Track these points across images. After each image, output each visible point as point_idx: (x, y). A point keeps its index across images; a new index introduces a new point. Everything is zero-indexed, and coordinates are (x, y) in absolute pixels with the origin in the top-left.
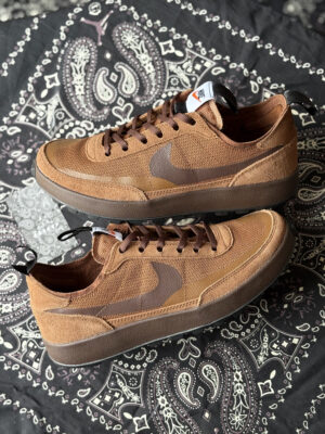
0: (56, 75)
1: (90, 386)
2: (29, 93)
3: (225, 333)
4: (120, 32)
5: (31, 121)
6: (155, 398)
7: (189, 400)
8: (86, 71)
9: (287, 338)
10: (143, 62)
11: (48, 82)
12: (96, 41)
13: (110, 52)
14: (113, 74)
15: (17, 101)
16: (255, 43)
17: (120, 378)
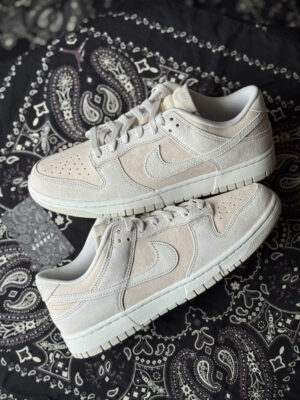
0: (44, 104)
1: (118, 386)
2: (22, 124)
3: (234, 319)
4: (97, 57)
5: (27, 149)
6: (179, 388)
7: (210, 385)
8: (71, 96)
9: (289, 316)
10: (122, 82)
11: (38, 111)
12: (76, 68)
13: (91, 76)
14: (96, 96)
15: (12, 133)
16: (222, 52)
17: (144, 374)
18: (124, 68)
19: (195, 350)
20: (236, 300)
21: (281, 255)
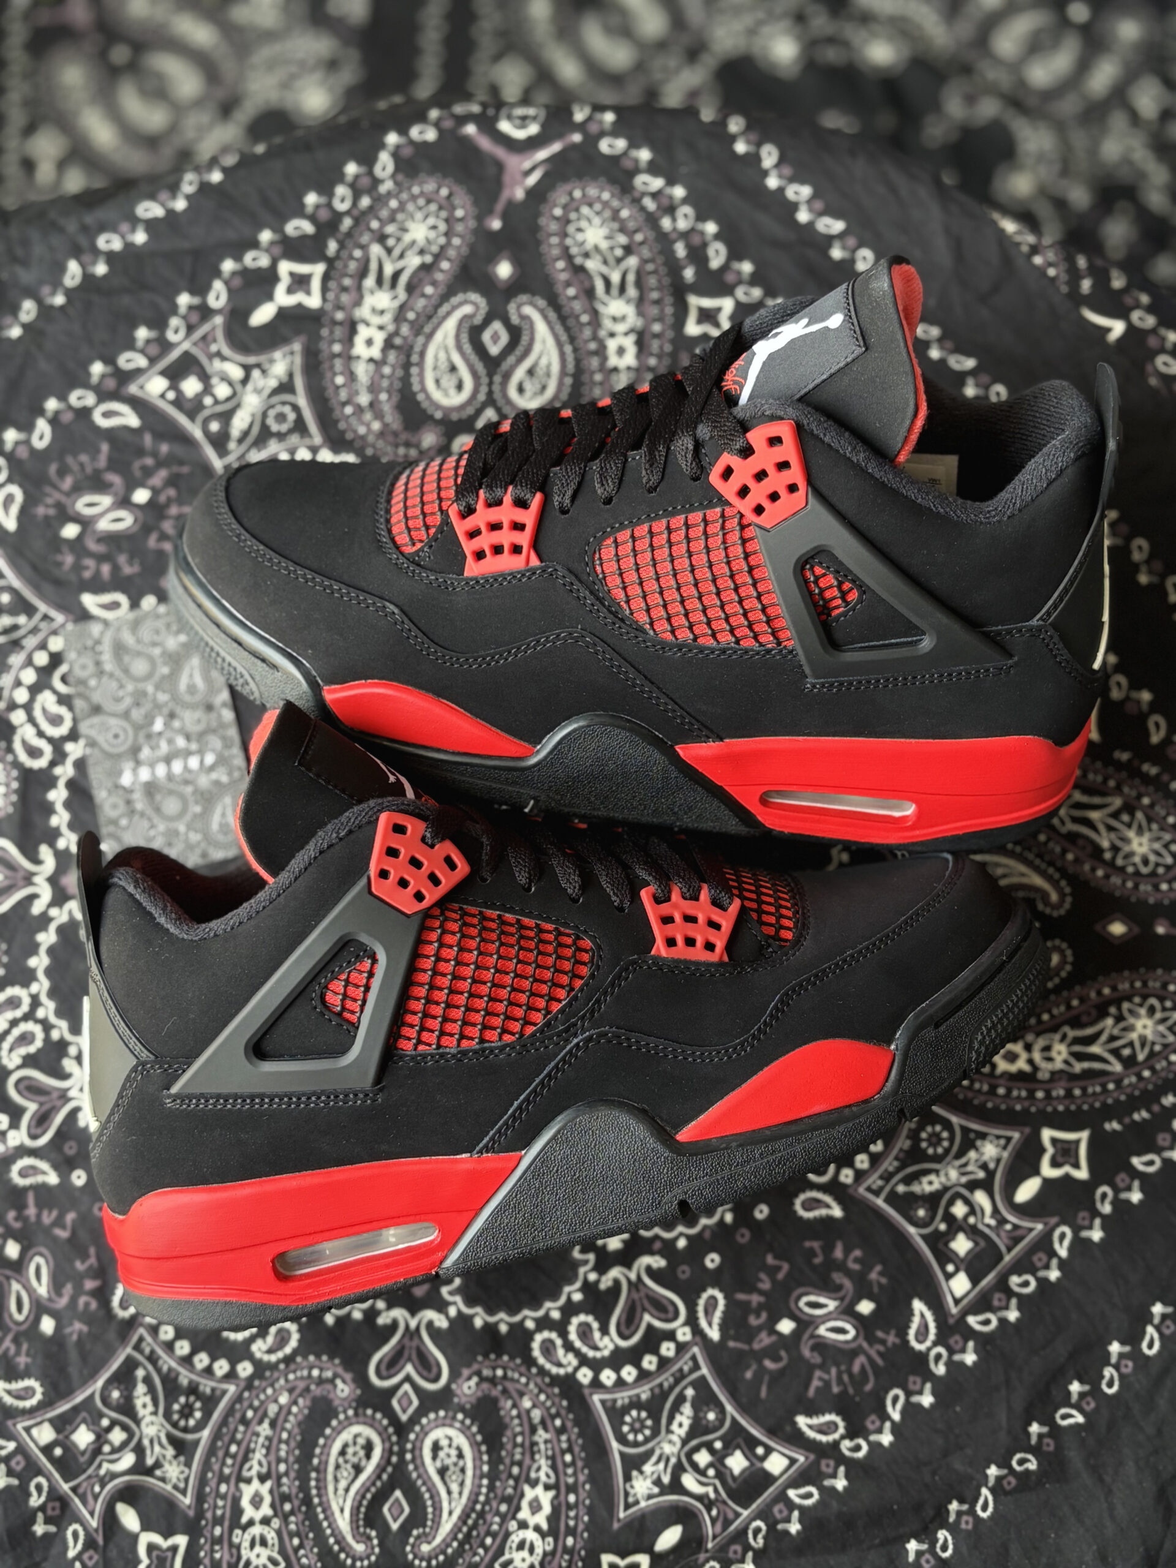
0: (318, 270)
2: (208, 313)
3: (548, 1348)
4: (571, 206)
5: (179, 402)
7: (345, 1526)
8: (411, 288)
9: (750, 1444)
10: (609, 326)
11: (285, 282)
12: (484, 210)
13: (516, 262)
14: (497, 326)
15: (159, 323)
17: (147, 1380)
19: (362, 1379)
20: (588, 1288)
21: (837, 1212)
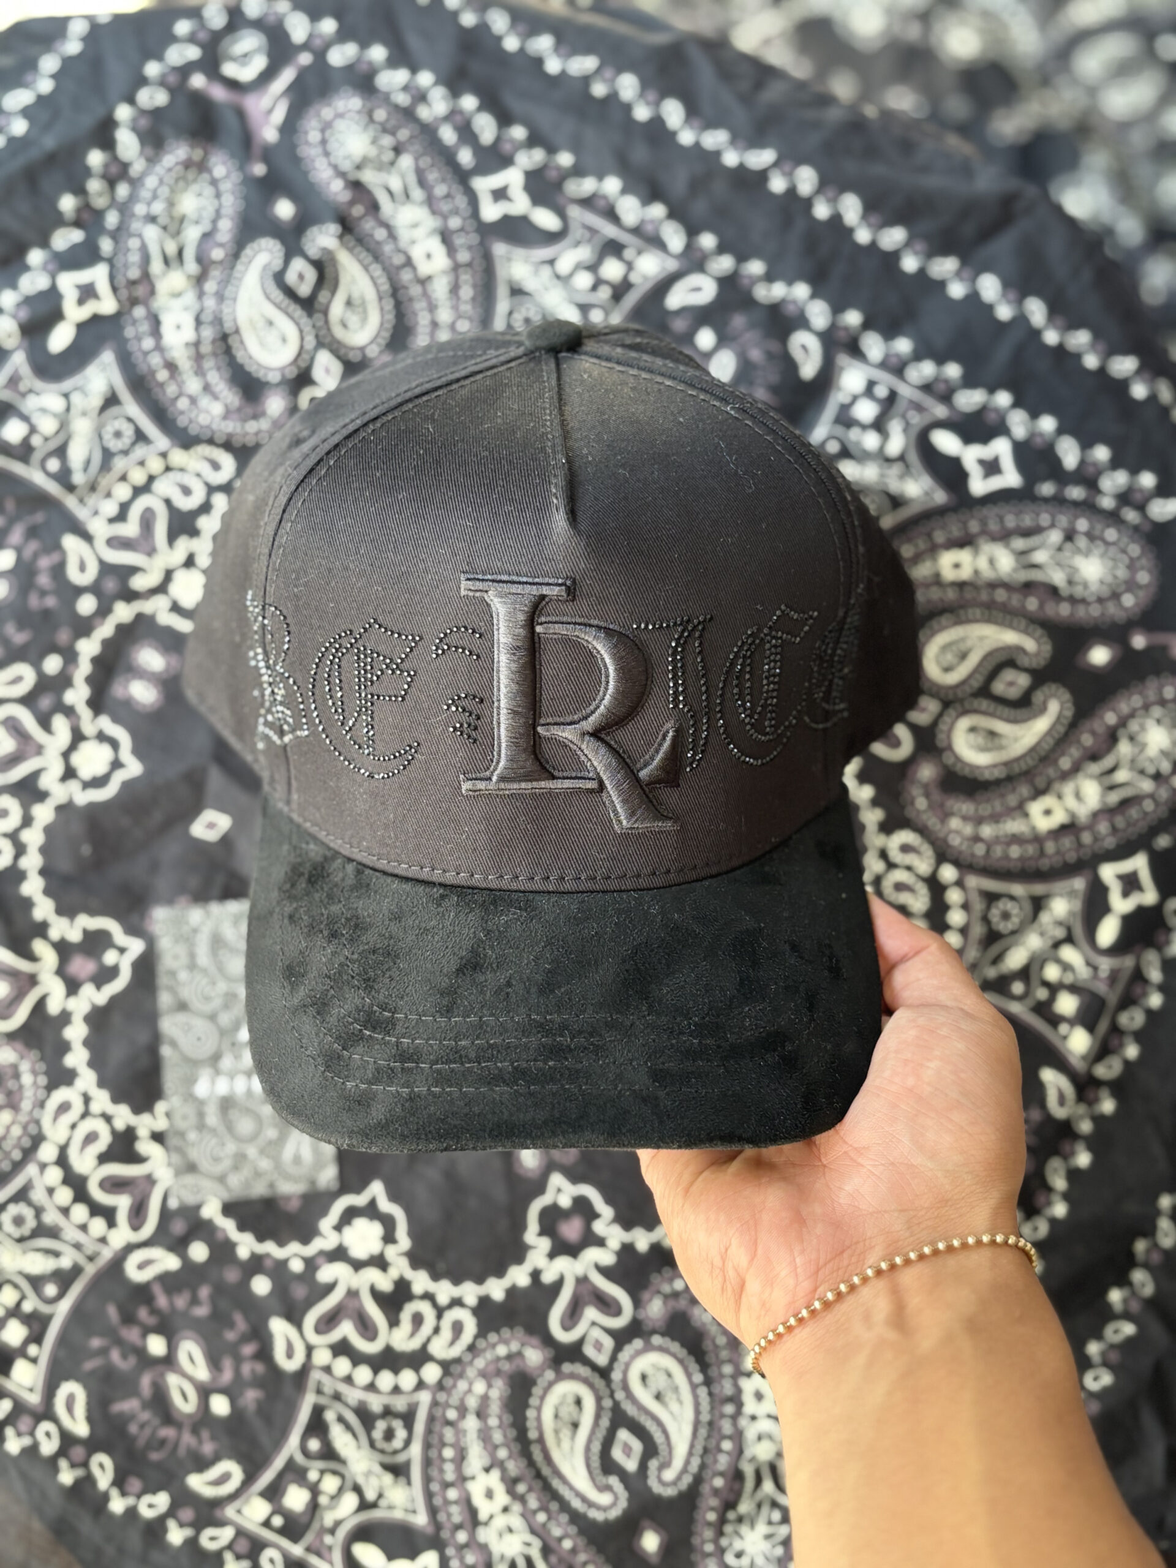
0: (100, 272)
5: (8, 452)
6: (461, 1481)
8: (201, 258)
10: (405, 234)
12: (243, 157)
13: (294, 197)
14: (297, 263)
17: (341, 1419)
18: (422, 182)
19: (548, 1340)
